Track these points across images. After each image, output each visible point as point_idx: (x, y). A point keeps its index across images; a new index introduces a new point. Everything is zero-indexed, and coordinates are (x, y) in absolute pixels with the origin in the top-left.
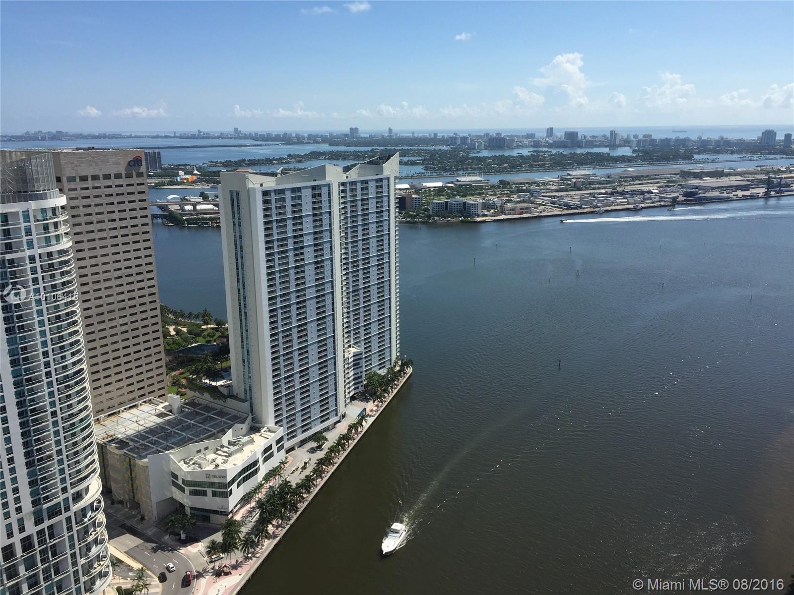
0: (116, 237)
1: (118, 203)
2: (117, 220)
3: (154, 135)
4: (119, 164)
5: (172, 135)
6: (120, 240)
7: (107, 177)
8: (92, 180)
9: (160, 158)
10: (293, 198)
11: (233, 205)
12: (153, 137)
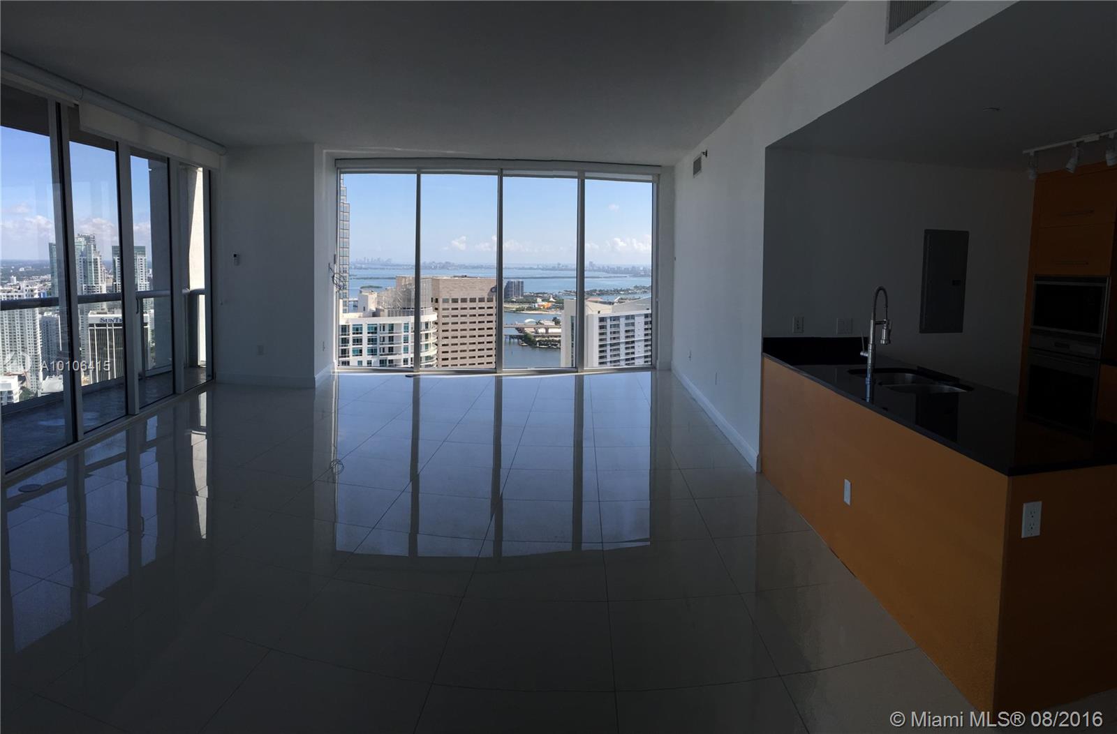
0: (474, 350)
1: (479, 322)
2: (477, 336)
3: (521, 267)
4: (483, 290)
5: (536, 267)
6: (477, 353)
7: (473, 300)
8: (462, 302)
9: (522, 287)
10: (627, 325)
11: (573, 329)
12: (520, 269)
